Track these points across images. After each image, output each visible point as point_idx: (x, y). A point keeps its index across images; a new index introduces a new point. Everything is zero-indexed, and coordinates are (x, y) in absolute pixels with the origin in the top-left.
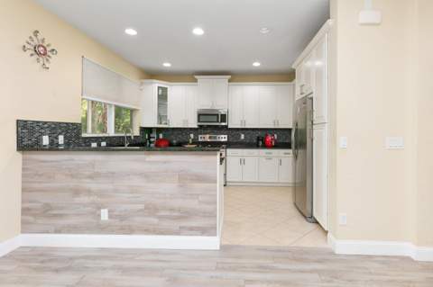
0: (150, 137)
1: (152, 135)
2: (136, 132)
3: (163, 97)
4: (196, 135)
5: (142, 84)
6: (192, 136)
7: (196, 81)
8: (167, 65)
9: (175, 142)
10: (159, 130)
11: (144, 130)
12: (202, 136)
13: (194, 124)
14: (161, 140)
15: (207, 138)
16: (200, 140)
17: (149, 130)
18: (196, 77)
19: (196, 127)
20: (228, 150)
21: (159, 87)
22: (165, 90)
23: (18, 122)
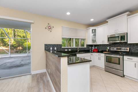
0: (91, 48)
1: (92, 47)
2: (85, 47)
4: (110, 48)
5: (87, 30)
6: (108, 48)
7: (107, 22)
8: (92, 20)
9: (100, 50)
10: (95, 46)
11: (88, 45)
12: (113, 48)
13: (106, 42)
14: (96, 49)
15: (115, 49)
16: (111, 50)
18: (107, 20)
19: (108, 44)
20: (125, 57)
22: (95, 30)
23: (45, 44)
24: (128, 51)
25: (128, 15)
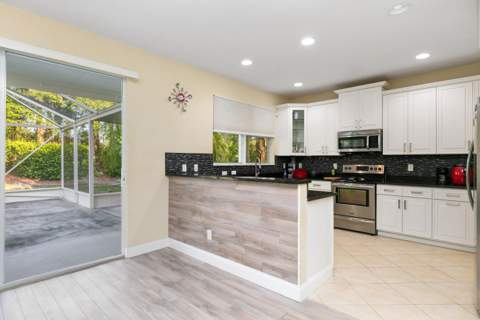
0: (287, 167)
1: (290, 165)
2: (272, 162)
3: (299, 121)
4: (340, 166)
5: (277, 109)
6: (335, 166)
7: (336, 96)
8: (298, 85)
9: (314, 172)
10: (299, 159)
11: (279, 159)
12: (348, 166)
13: (334, 151)
14: (300, 170)
15: (353, 169)
16: (344, 171)
17: (287, 159)
18: (337, 92)
19: (338, 154)
20: (379, 186)
21: (294, 112)
22: (301, 113)
23: (166, 154)
24: (382, 172)
25: (385, 88)
